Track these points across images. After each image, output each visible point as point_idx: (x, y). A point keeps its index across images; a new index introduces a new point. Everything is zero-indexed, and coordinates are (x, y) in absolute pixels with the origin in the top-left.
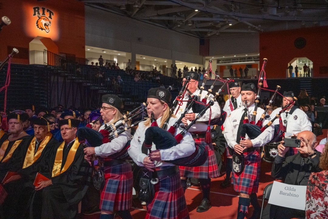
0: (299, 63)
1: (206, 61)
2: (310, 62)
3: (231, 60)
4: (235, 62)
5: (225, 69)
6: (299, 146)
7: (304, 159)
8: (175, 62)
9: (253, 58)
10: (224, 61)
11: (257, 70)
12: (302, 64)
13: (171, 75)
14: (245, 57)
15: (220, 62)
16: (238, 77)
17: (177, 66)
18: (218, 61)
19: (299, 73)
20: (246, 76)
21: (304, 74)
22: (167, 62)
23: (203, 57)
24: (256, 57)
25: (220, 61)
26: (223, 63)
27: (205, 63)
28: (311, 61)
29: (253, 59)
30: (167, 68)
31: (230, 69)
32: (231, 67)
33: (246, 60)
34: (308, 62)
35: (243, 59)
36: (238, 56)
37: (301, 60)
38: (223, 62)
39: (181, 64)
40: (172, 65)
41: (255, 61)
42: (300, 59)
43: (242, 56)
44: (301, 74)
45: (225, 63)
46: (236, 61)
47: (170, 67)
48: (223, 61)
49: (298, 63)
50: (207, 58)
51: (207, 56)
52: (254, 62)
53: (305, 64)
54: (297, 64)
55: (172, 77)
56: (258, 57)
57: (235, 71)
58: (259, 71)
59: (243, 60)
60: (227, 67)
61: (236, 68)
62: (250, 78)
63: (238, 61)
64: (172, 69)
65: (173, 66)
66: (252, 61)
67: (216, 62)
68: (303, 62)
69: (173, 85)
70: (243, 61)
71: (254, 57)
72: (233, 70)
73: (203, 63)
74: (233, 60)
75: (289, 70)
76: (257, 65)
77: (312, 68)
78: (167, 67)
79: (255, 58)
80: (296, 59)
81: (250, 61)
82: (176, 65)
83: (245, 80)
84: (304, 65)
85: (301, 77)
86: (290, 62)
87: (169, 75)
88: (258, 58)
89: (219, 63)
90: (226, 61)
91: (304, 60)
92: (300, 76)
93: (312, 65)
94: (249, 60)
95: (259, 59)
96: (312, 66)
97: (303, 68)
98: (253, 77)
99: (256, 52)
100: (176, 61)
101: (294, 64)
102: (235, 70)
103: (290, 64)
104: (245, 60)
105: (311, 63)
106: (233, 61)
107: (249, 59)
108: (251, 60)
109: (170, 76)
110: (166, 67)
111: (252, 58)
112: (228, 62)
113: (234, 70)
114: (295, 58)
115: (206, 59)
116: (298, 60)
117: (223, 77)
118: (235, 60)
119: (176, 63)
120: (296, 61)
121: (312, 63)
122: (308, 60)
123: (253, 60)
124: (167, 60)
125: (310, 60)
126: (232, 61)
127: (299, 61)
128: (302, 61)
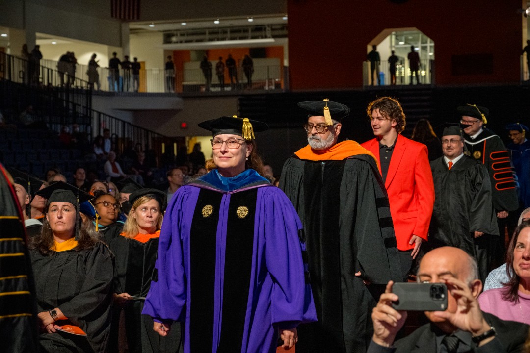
0: (397, 44)
1: (131, 36)
2: (426, 42)
3: (204, 34)
4: (218, 40)
5: (189, 60)
6: (443, 306)
7: (444, 342)
8: (35, 38)
9: (268, 28)
10: (185, 38)
11: (282, 62)
12: (406, 48)
13: (23, 78)
14: (247, 26)
15: (174, 39)
16: (228, 85)
17: (41, 50)
18: (168, 37)
19: (397, 73)
20: (250, 83)
21: (411, 77)
22: (11, 36)
23: (123, 25)
24: (276, 25)
25: (173, 35)
26: (181, 42)
27: (128, 41)
28: (429, 40)
29: (269, 33)
30: (9, 56)
31: (203, 60)
32: (204, 57)
33: (250, 34)
34: (422, 43)
35: (239, 31)
36: (227, 24)
37: (402, 35)
38: (183, 38)
39: (54, 43)
40: (25, 48)
41: (274, 37)
42: (399, 33)
43: (238, 22)
44: (403, 75)
45: (187, 42)
46: (220, 36)
47: (19, 53)
48: (181, 35)
49: (393, 44)
50: (132, 25)
51: (133, 20)
52: (271, 40)
53: (412, 48)
54: (391, 46)
55: (26, 82)
56: (283, 27)
57: (218, 67)
58: (285, 67)
59: (241, 35)
60: (193, 55)
61: (221, 58)
62: (262, 87)
63: (225, 36)
64: (26, 58)
65: (30, 51)
66: (266, 37)
67: (161, 38)
68: (406, 43)
69: (31, 107)
70: (241, 38)
71: (270, 25)
72: (211, 65)
73: (122, 43)
74: (210, 33)
75: (369, 63)
76: (281, 48)
77: (433, 58)
78: (9, 52)
79: (274, 27)
80: (390, 34)
81: (262, 38)
82: (38, 46)
83: (246, 92)
84: (409, 51)
85: (403, 84)
86: (373, 42)
87: (17, 78)
88: (282, 29)
89: (170, 42)
90: (190, 38)
91: (411, 34)
92: (402, 81)
93: (433, 50)
94: (258, 34)
95: (285, 32)
96: (431, 54)
97: (406, 59)
98: (270, 83)
99: (278, 12)
100: (38, 34)
101: (385, 47)
102: (217, 64)
103: (375, 47)
104: (246, 35)
105: (430, 44)
106: (212, 36)
107: (258, 31)
108: (263, 34)
109: (21, 81)
110: (5, 54)
111: (265, 29)
112: (198, 41)
113: (214, 63)
114: (385, 31)
115: (131, 30)
116: (393, 37)
117: (184, 83)
118: (217, 33)
119: (38, 42)
120: (388, 39)
121: (433, 44)
122: (421, 35)
123: (268, 35)
124: (8, 30)
125: (425, 37)
126: (207, 36)
127: (396, 39)
128: (403, 38)
